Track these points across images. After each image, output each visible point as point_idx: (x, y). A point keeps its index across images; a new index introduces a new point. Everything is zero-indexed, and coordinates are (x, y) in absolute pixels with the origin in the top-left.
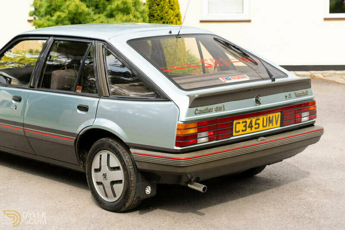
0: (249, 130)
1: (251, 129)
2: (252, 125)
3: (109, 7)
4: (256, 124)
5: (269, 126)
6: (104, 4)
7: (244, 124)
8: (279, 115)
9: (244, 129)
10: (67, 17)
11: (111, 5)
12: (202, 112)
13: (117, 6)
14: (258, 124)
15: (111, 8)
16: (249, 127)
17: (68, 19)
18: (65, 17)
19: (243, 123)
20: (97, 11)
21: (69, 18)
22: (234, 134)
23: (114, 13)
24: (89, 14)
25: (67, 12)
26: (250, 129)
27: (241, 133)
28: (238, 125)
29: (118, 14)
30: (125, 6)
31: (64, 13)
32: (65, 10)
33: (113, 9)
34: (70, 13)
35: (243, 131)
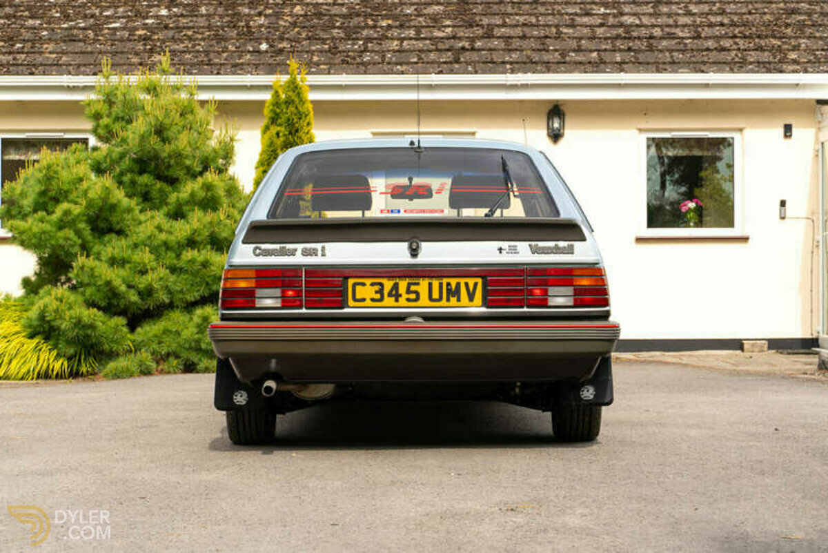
0: (388, 301)
1: (397, 300)
2: (397, 291)
3: (173, 198)
4: (408, 292)
5: (448, 300)
6: (161, 191)
7: (377, 288)
8: (476, 284)
9: (378, 296)
10: (84, 215)
11: (179, 192)
12: (267, 253)
13: (192, 195)
14: (417, 293)
15: (178, 197)
16: (390, 295)
17: (85, 218)
18: (79, 215)
19: (372, 284)
20: (148, 204)
21: (87, 215)
22: (351, 303)
23: (185, 208)
24: (129, 210)
25: (84, 203)
26: (393, 299)
27: (368, 303)
28: (358, 288)
29: (193, 210)
30: (209, 194)
31: (78, 206)
32: (79, 200)
33: (182, 202)
34: (90, 205)
35: (373, 300)
